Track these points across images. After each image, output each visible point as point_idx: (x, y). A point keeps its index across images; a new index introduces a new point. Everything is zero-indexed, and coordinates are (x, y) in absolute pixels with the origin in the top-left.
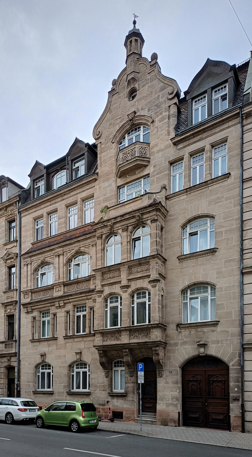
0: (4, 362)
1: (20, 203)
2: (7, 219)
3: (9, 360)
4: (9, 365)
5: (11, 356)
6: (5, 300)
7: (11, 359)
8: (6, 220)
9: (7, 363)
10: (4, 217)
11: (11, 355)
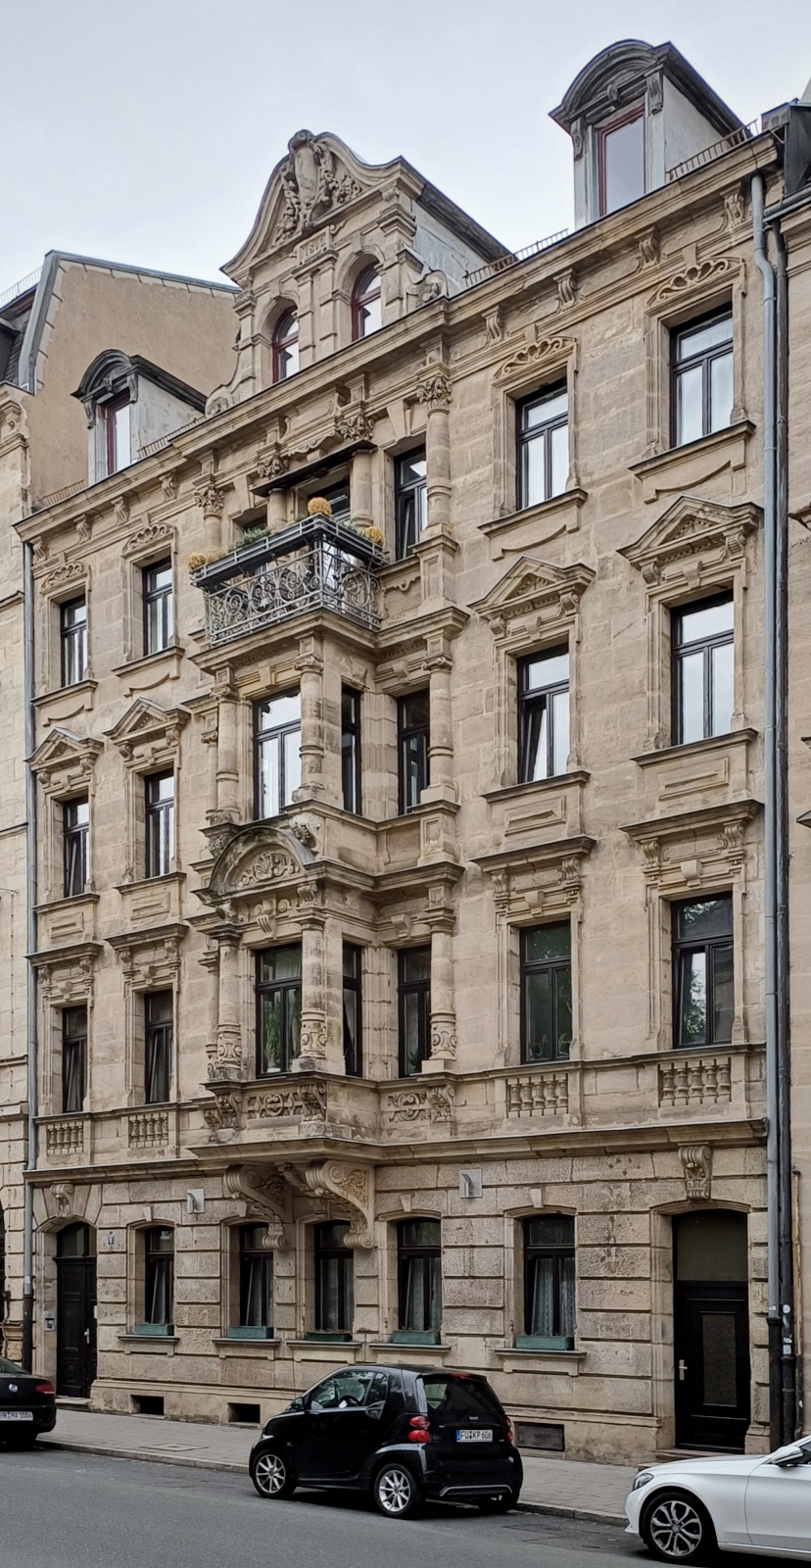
0: (656, 1179)
1: (782, 183)
2: (659, 310)
3: (699, 1167)
4: (695, 1200)
5: (713, 1146)
6: (651, 809)
7: (709, 1160)
8: (651, 313)
9: (680, 1186)
10: (638, 299)
11: (715, 1139)
